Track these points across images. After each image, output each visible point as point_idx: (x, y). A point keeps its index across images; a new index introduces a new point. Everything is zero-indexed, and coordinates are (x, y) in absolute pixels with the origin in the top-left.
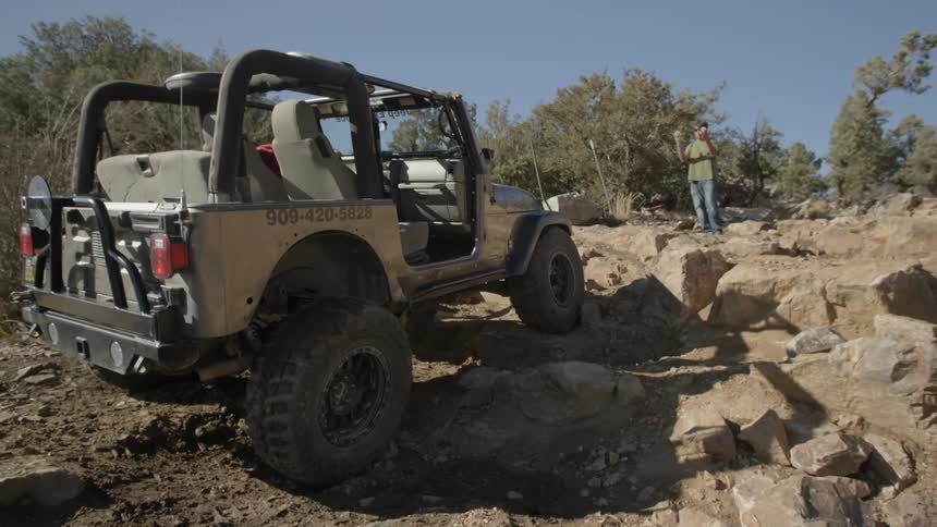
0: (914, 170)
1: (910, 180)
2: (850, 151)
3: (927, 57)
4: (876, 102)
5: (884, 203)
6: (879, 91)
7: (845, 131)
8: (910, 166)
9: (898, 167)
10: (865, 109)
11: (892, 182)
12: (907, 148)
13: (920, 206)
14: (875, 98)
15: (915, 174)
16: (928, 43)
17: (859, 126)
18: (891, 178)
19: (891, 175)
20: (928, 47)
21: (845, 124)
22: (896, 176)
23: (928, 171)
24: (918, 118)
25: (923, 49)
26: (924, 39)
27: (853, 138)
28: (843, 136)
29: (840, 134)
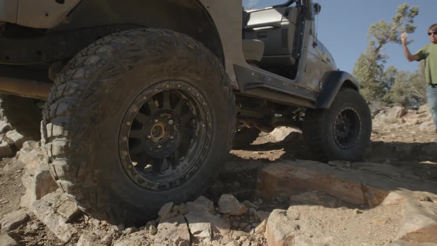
0: (395, 94)
1: (393, 99)
2: (365, 79)
3: (412, 22)
4: (381, 49)
5: (385, 112)
6: (383, 42)
7: (362, 66)
8: (392, 92)
9: (385, 93)
10: (374, 53)
11: (383, 100)
12: (390, 83)
13: (406, 115)
14: (380, 46)
15: (395, 96)
16: (413, 12)
17: (370, 63)
18: (382, 99)
19: (382, 96)
20: (413, 14)
21: (362, 62)
22: (385, 97)
23: (402, 95)
24: (395, 68)
25: (410, 16)
26: (410, 10)
27: (367, 70)
28: (361, 69)
29: (359, 68)
